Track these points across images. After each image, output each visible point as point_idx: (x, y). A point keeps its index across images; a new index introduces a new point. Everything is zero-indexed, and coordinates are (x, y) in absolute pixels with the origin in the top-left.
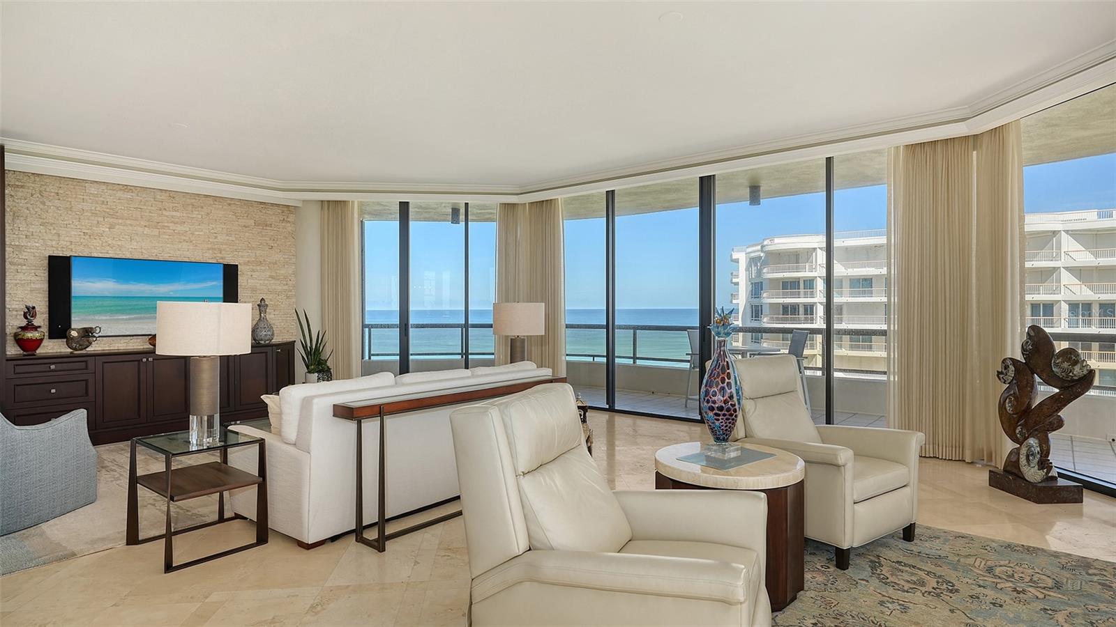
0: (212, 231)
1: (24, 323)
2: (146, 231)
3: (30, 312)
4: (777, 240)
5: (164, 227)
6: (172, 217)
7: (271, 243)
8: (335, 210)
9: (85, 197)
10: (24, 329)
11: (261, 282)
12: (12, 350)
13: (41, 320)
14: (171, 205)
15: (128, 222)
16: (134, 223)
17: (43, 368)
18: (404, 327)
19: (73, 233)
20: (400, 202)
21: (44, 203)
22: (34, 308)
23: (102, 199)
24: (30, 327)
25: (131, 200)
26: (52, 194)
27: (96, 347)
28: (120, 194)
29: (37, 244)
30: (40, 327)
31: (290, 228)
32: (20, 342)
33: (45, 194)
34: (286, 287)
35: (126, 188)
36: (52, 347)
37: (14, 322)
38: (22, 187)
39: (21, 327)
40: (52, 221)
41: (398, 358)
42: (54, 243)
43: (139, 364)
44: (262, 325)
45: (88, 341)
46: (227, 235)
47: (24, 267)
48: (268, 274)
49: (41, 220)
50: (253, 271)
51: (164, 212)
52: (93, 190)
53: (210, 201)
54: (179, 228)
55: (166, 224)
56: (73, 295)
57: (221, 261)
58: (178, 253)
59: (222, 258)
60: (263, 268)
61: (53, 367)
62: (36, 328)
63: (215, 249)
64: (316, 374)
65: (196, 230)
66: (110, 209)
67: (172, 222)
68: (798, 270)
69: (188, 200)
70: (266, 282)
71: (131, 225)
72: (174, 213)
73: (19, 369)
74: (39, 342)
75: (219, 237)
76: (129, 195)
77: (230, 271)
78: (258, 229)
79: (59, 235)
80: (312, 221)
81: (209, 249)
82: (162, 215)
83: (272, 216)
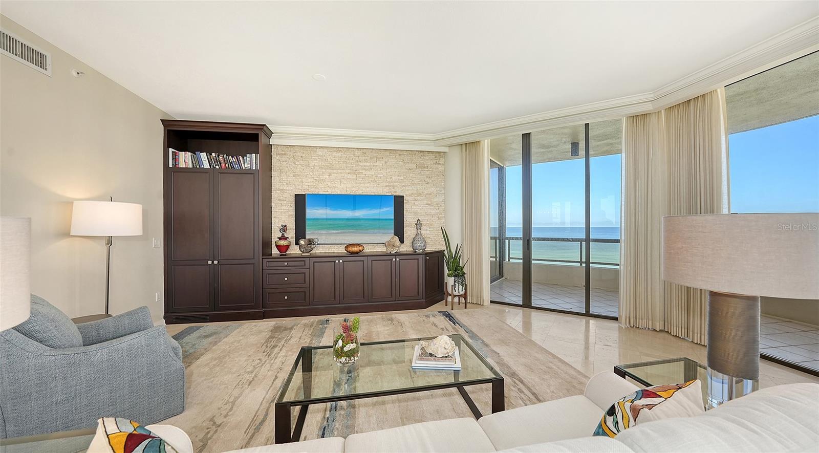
0: (389, 174)
1: (280, 235)
2: (349, 176)
3: (284, 229)
5: (359, 173)
6: (364, 166)
7: (427, 180)
8: (470, 149)
9: (316, 158)
10: (280, 239)
11: (421, 207)
12: (275, 251)
13: (291, 234)
14: (364, 158)
15: (339, 171)
16: (342, 171)
17: (281, 264)
18: (527, 239)
19: (310, 180)
20: (523, 134)
21: (295, 163)
22: (285, 226)
23: (324, 158)
24: (283, 238)
25: (342, 157)
26: (300, 157)
27: (319, 250)
28: (334, 154)
29: (291, 188)
30: (288, 238)
31: (441, 168)
32: (278, 247)
34: (438, 211)
35: (338, 149)
36: (294, 250)
37: (276, 235)
38: (285, 154)
39: (278, 238)
40: (299, 174)
43: (334, 264)
44: (419, 237)
45: (310, 247)
46: (398, 176)
47: (285, 202)
48: (425, 202)
49: (294, 174)
50: (415, 200)
51: (360, 163)
52: (320, 152)
53: (387, 153)
54: (368, 173)
55: (361, 171)
56: (307, 218)
57: (393, 194)
58: (368, 189)
59: (395, 192)
60: (422, 198)
61: (286, 264)
62: (286, 239)
63: (390, 186)
65: (378, 174)
66: (329, 163)
67: (364, 169)
69: (374, 154)
70: (424, 208)
71: (341, 173)
72: (365, 164)
73: (276, 264)
74: (287, 247)
75: (393, 178)
76: (340, 154)
77: (399, 202)
78: (418, 170)
79: (302, 182)
80: (455, 160)
81: (386, 186)
82: (358, 165)
83: (429, 161)
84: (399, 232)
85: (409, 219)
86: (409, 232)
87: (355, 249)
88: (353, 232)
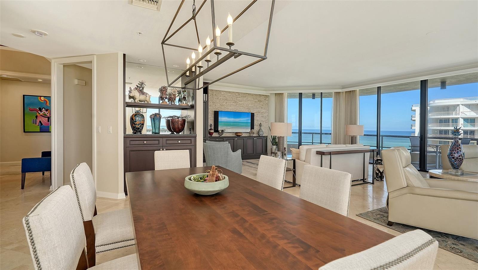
0: (248, 103)
2: (234, 104)
3: (211, 125)
4: (436, 101)
5: (237, 103)
6: (239, 100)
7: (262, 106)
8: (279, 96)
10: (210, 129)
11: (259, 118)
13: (213, 128)
14: (239, 96)
15: (230, 101)
16: (231, 101)
17: (215, 140)
18: (300, 133)
20: (299, 93)
21: (213, 97)
23: (224, 95)
25: (231, 95)
27: (224, 135)
28: (228, 94)
29: (212, 109)
31: (267, 102)
32: (210, 133)
33: (213, 95)
34: (265, 120)
35: (230, 92)
40: (214, 102)
41: (298, 143)
42: (215, 107)
43: (234, 140)
44: (261, 131)
45: (222, 133)
46: (251, 104)
48: (261, 116)
50: (257, 115)
51: (238, 99)
53: (248, 95)
54: (240, 103)
56: (219, 121)
57: (250, 112)
58: (240, 110)
59: (250, 111)
60: (260, 114)
61: (217, 140)
62: (212, 130)
63: (248, 109)
64: (275, 146)
65: (244, 103)
66: (226, 98)
67: (239, 101)
68: (448, 114)
69: (243, 95)
70: (261, 118)
71: (230, 102)
73: (211, 140)
74: (213, 133)
75: (249, 105)
77: (253, 115)
78: (258, 103)
79: (216, 105)
80: (273, 100)
81: (247, 109)
82: (236, 99)
83: (262, 99)
84: (252, 127)
85: (256, 123)
86: (256, 128)
87: (239, 134)
88: (236, 128)
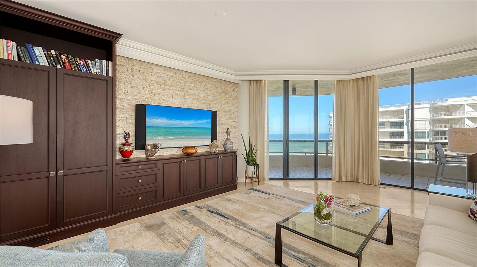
0: (206, 94)
1: (124, 141)
2: (179, 93)
3: (126, 136)
5: (186, 91)
6: (190, 86)
7: (229, 101)
8: (256, 84)
9: (152, 73)
10: (124, 145)
11: (225, 120)
12: (119, 156)
13: (132, 140)
14: (190, 80)
15: (171, 88)
16: (173, 88)
17: (135, 168)
18: (287, 142)
19: (147, 92)
20: (284, 81)
21: (133, 76)
22: (129, 133)
23: (159, 75)
24: (126, 144)
25: (173, 76)
26: (137, 71)
28: (168, 73)
29: (130, 98)
30: (132, 144)
31: (236, 94)
32: (123, 153)
33: (134, 70)
34: (234, 123)
35: (171, 69)
36: (138, 155)
37: (120, 141)
38: (123, 66)
39: (122, 144)
40: (137, 85)
42: (138, 97)
43: (180, 164)
44: (228, 141)
45: (155, 151)
46: (212, 96)
47: (124, 110)
48: (228, 116)
49: (132, 85)
50: (222, 114)
51: (187, 84)
52: (155, 69)
53: (205, 79)
54: (192, 92)
55: (187, 90)
56: (147, 126)
57: (209, 109)
58: (192, 105)
59: (210, 108)
60: (226, 113)
61: (140, 167)
62: (129, 144)
63: (207, 103)
64: (253, 166)
65: (199, 94)
66: (163, 80)
67: (190, 89)
69: (196, 78)
70: (227, 120)
71: (173, 90)
72: (191, 85)
73: (122, 169)
74: (131, 152)
75: (209, 98)
76: (171, 74)
77: (214, 115)
78: (224, 94)
79: (140, 93)
80: (245, 92)
81: (205, 103)
82: (185, 85)
83: (229, 88)
84: (214, 137)
85: (221, 129)
86: (221, 137)
87: (190, 151)
